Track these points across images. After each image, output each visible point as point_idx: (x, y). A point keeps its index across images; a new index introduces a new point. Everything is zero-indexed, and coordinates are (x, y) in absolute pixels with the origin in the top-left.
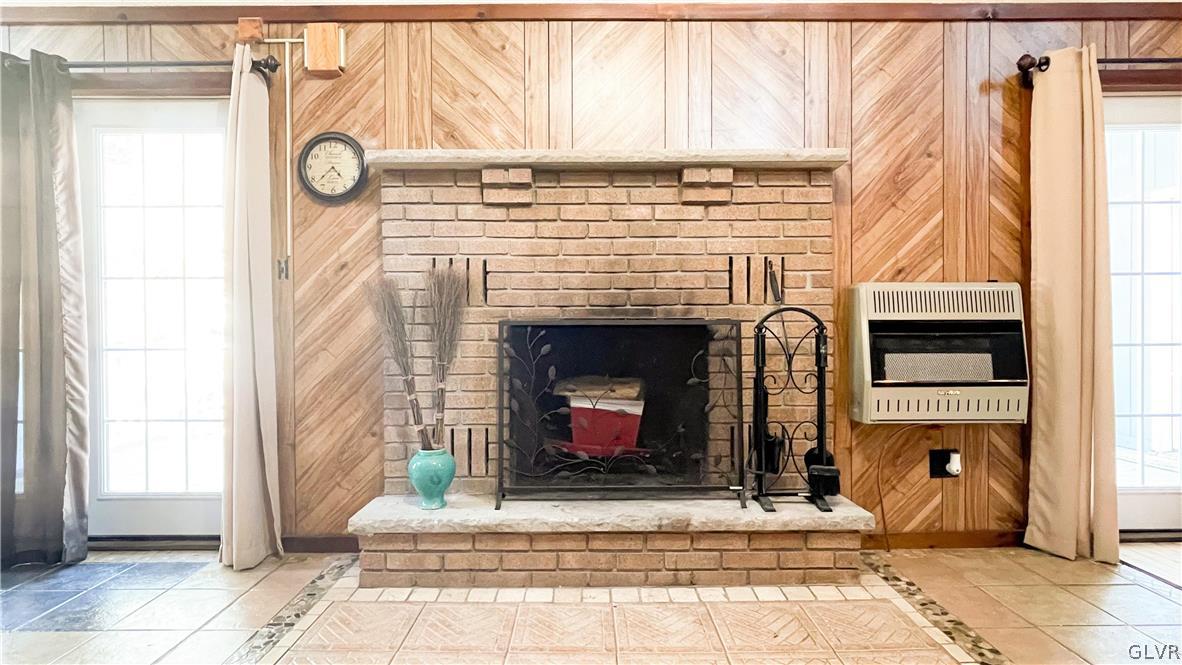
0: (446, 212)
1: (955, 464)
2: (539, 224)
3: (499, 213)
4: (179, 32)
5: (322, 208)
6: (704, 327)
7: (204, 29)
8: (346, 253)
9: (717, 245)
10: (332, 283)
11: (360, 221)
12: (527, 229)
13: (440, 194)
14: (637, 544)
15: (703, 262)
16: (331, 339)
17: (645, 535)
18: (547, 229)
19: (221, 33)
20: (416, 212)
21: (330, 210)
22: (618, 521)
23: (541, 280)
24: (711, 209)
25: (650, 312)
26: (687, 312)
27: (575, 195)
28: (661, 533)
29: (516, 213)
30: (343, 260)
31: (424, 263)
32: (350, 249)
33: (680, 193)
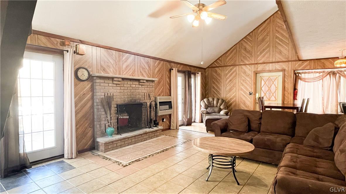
0: (107, 85)
1: (165, 120)
2: (121, 87)
3: (115, 85)
4: (46, 38)
5: (80, 82)
6: (142, 104)
7: (52, 39)
8: (85, 91)
9: (143, 91)
10: (82, 97)
11: (87, 85)
12: (119, 88)
13: (106, 81)
14: (140, 136)
15: (141, 94)
16: (82, 109)
17: (141, 135)
18: (122, 88)
19: (56, 41)
20: (102, 84)
21: (81, 82)
22: (139, 133)
23: (121, 97)
24: (142, 86)
25: (136, 102)
26: (140, 101)
27: (126, 83)
28: (144, 134)
29: (117, 85)
30: (84, 93)
31: (103, 94)
32: (86, 90)
33: (139, 83)
